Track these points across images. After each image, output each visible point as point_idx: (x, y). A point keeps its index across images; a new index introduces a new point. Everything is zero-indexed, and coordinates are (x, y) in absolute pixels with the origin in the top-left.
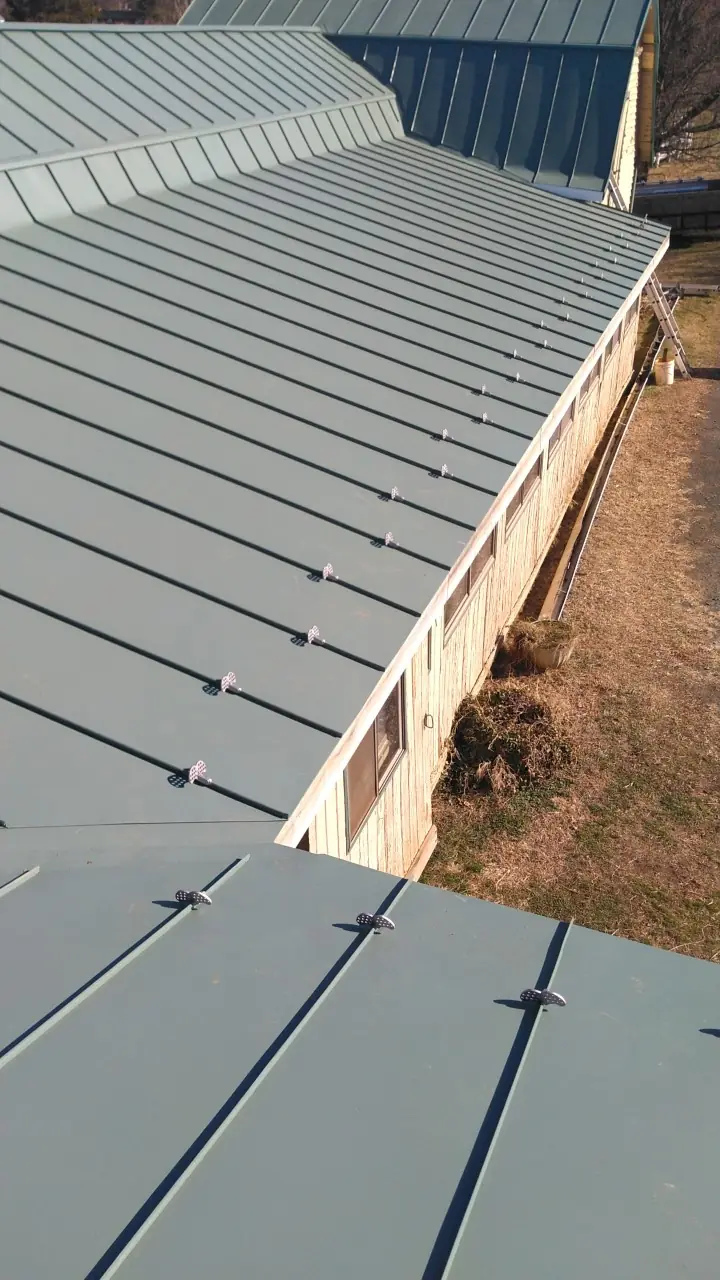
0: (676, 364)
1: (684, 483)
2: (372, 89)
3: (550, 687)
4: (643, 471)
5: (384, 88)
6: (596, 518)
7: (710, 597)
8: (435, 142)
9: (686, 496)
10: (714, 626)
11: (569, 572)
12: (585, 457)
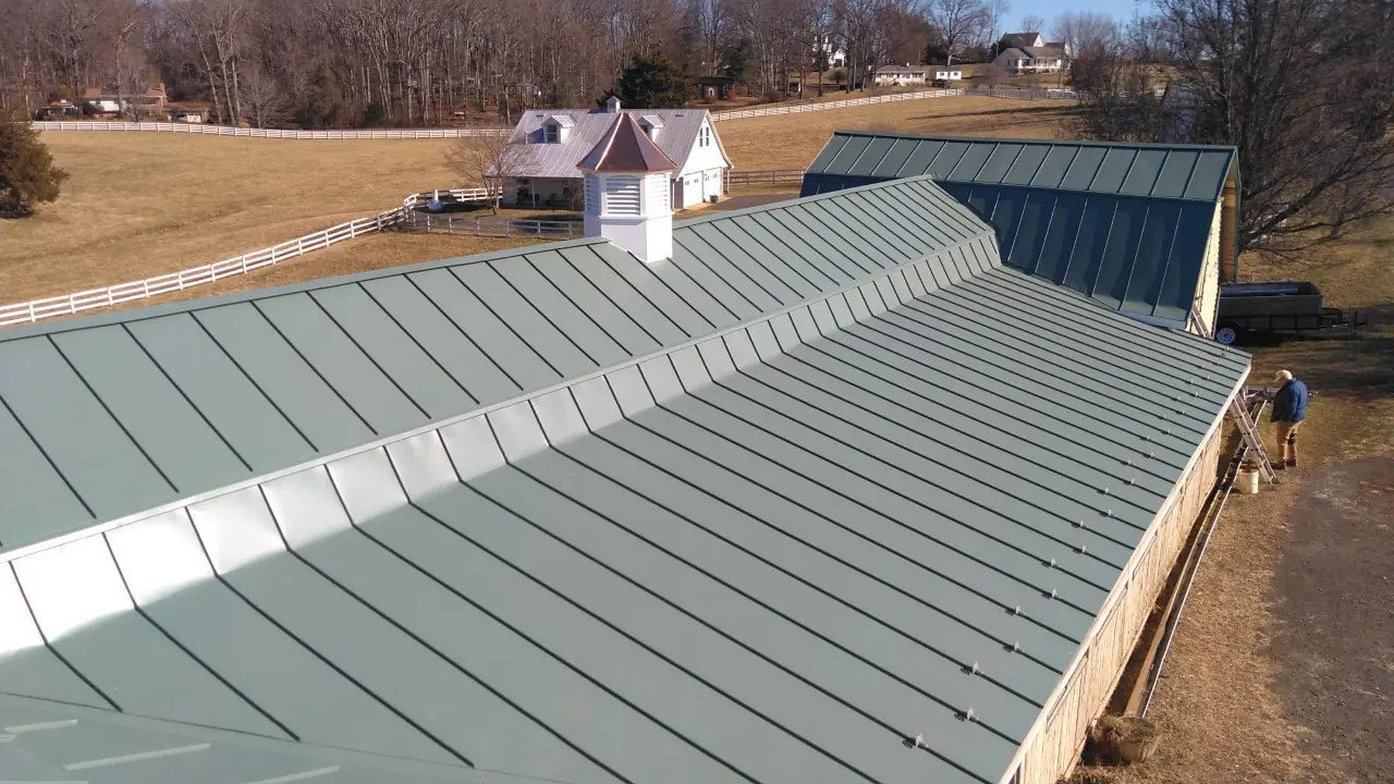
0: (1260, 474)
1: (1264, 597)
2: (975, 228)
3: (1135, 779)
4: (1225, 579)
5: (985, 226)
6: (1179, 623)
7: (1288, 711)
8: (1029, 271)
9: (1267, 609)
10: (1291, 740)
11: (1153, 673)
12: (1167, 563)
